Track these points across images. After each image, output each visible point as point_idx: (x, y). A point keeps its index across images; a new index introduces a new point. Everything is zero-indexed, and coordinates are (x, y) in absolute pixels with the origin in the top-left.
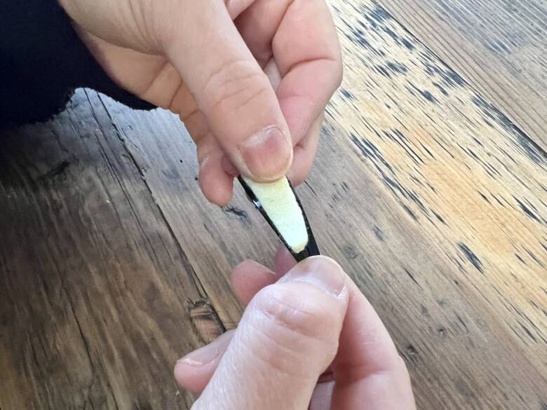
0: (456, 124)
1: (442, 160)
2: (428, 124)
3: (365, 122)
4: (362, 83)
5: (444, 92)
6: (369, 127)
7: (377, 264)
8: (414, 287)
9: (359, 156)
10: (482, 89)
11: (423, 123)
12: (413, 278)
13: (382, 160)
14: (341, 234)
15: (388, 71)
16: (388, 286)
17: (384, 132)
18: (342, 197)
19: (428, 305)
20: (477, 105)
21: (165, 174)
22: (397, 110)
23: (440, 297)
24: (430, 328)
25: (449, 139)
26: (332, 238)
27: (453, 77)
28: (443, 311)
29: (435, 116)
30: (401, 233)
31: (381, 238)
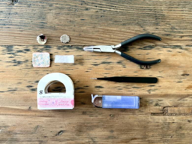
1: (72, 73)
4: (35, 74)
20: (60, 49)
27: (47, 47)
30: (86, 98)
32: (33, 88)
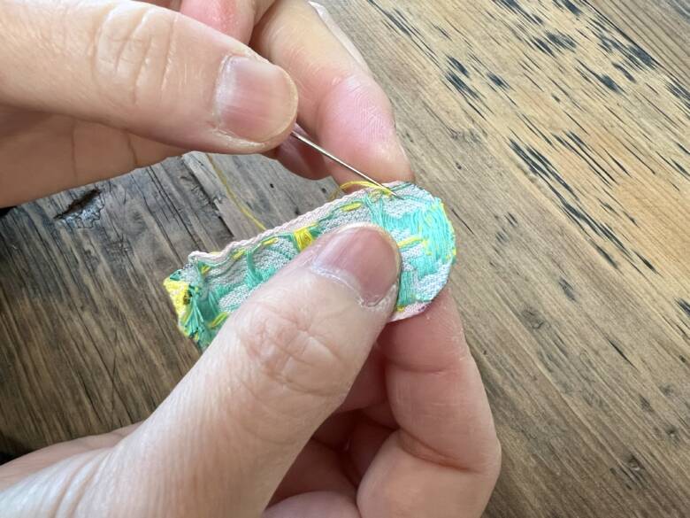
0: (652, 123)
1: (639, 177)
2: (614, 124)
3: (526, 121)
4: (517, 64)
5: (630, 78)
6: (532, 129)
7: (571, 336)
8: (626, 368)
9: (526, 173)
10: (680, 72)
11: (606, 123)
12: (623, 356)
13: (558, 179)
14: (516, 292)
15: (549, 46)
16: (590, 369)
17: (555, 136)
18: (510, 236)
19: (649, 395)
20: (676, 95)
21: (249, 205)
22: (569, 104)
23: (665, 383)
24: (656, 429)
25: (645, 146)
26: (504, 299)
27: (638, 55)
28: (669, 402)
29: (622, 113)
30: (598, 287)
31: (571, 297)
32: (463, 78)
